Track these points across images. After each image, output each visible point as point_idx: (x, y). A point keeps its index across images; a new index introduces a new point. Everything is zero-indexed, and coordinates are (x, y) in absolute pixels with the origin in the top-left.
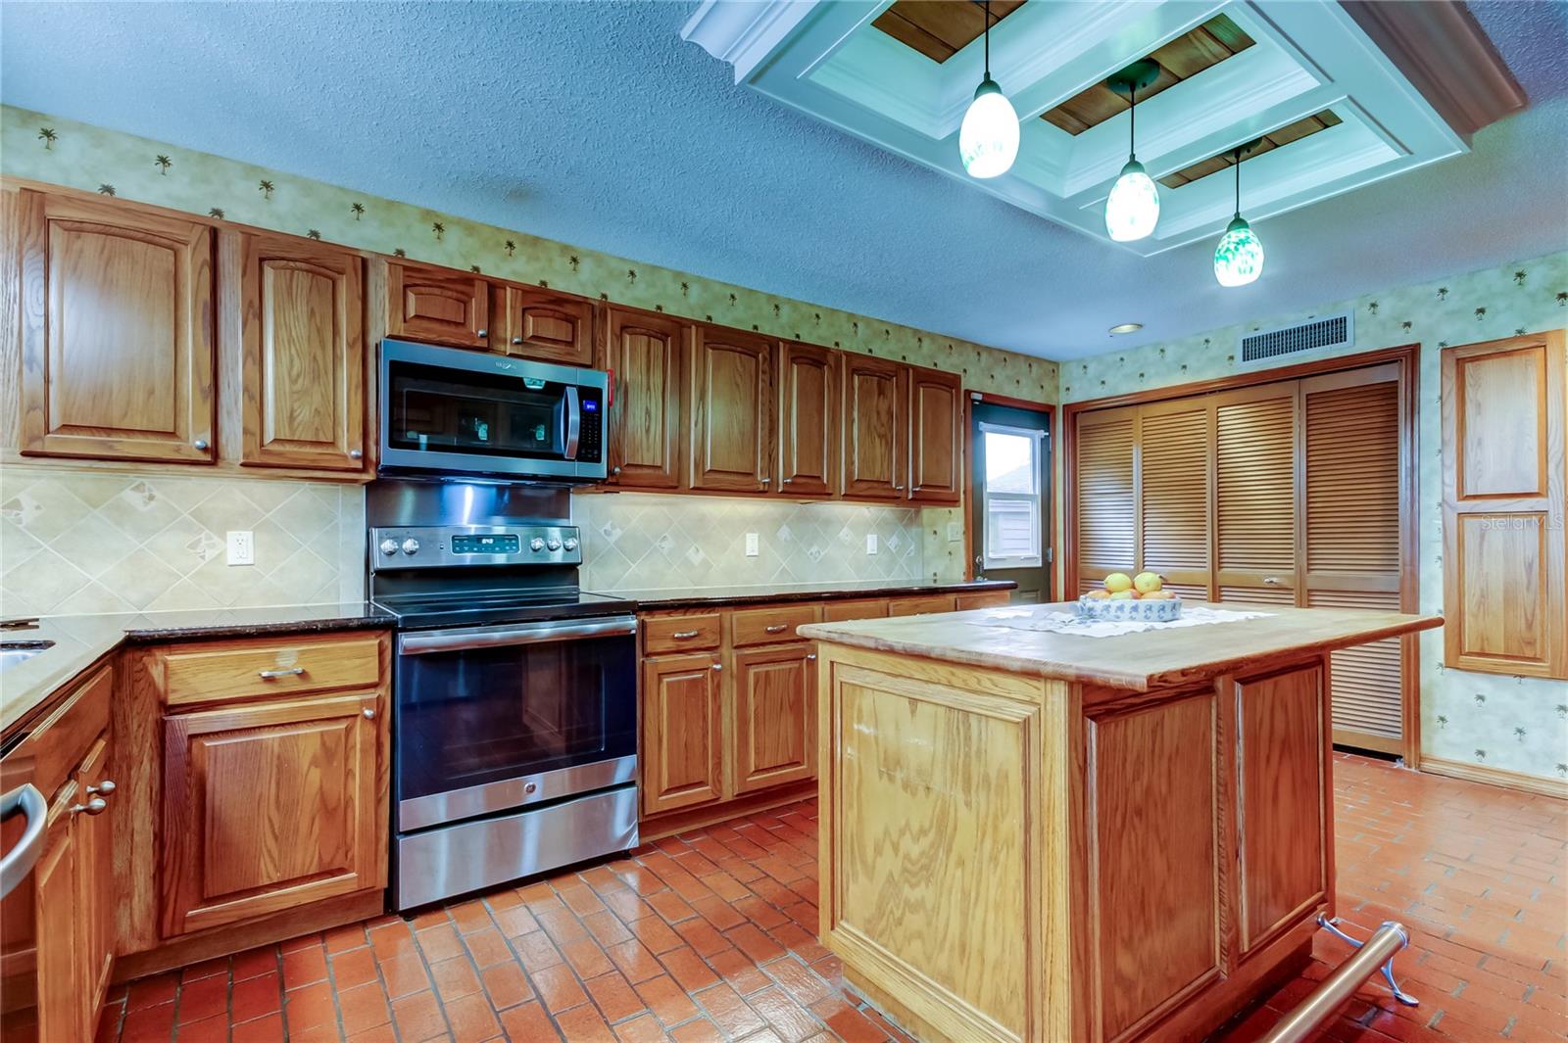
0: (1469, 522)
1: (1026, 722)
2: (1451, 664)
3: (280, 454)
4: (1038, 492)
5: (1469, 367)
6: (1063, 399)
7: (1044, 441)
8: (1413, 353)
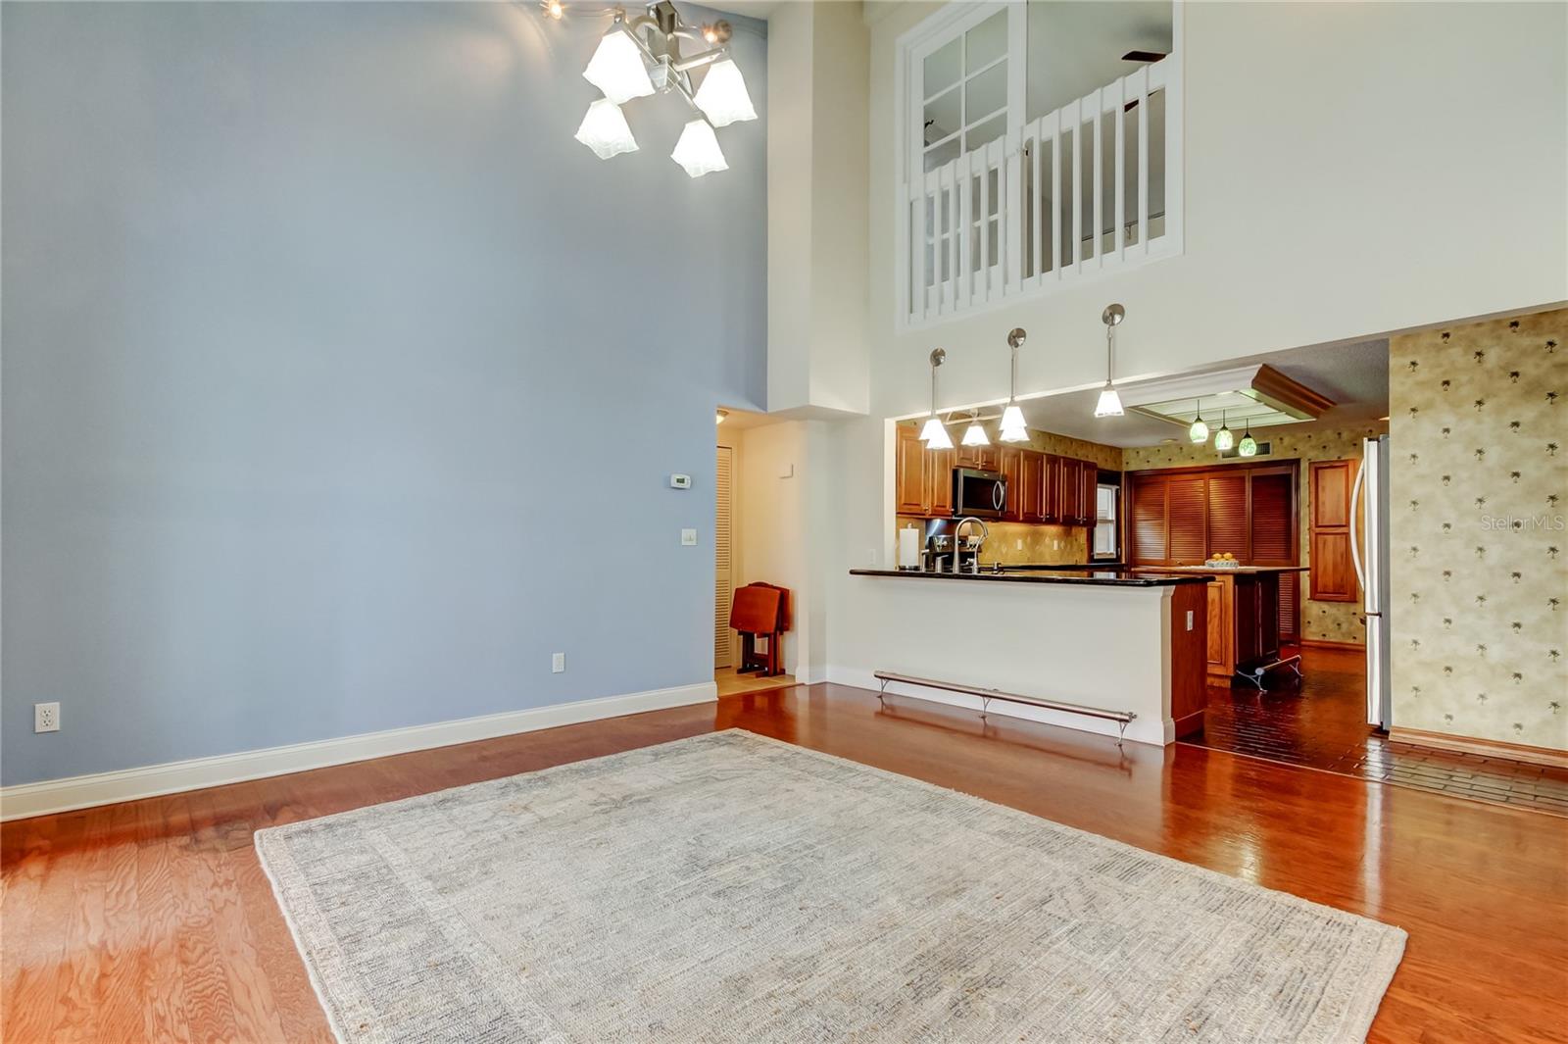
0: (1320, 537)
1: (1221, 586)
2: (1313, 598)
3: (939, 511)
4: (1114, 518)
5: (1320, 471)
6: (1125, 468)
7: (1117, 491)
8: (1297, 462)
